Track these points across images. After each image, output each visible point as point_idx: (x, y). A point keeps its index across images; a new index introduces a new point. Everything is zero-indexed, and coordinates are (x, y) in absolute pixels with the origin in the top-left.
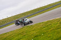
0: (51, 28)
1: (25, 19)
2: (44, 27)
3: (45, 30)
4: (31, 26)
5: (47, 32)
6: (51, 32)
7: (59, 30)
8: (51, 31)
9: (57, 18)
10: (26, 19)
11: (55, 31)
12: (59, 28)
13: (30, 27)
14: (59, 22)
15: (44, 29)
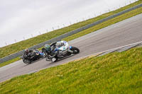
0: (76, 79)
1: (58, 43)
2: (60, 78)
3: (62, 84)
4: (31, 74)
5: (68, 89)
6: (75, 90)
7: (93, 83)
8: (75, 87)
9: (91, 56)
10: (62, 42)
11: (85, 87)
12: (93, 80)
13: (30, 78)
14: (94, 66)
15: (60, 82)
